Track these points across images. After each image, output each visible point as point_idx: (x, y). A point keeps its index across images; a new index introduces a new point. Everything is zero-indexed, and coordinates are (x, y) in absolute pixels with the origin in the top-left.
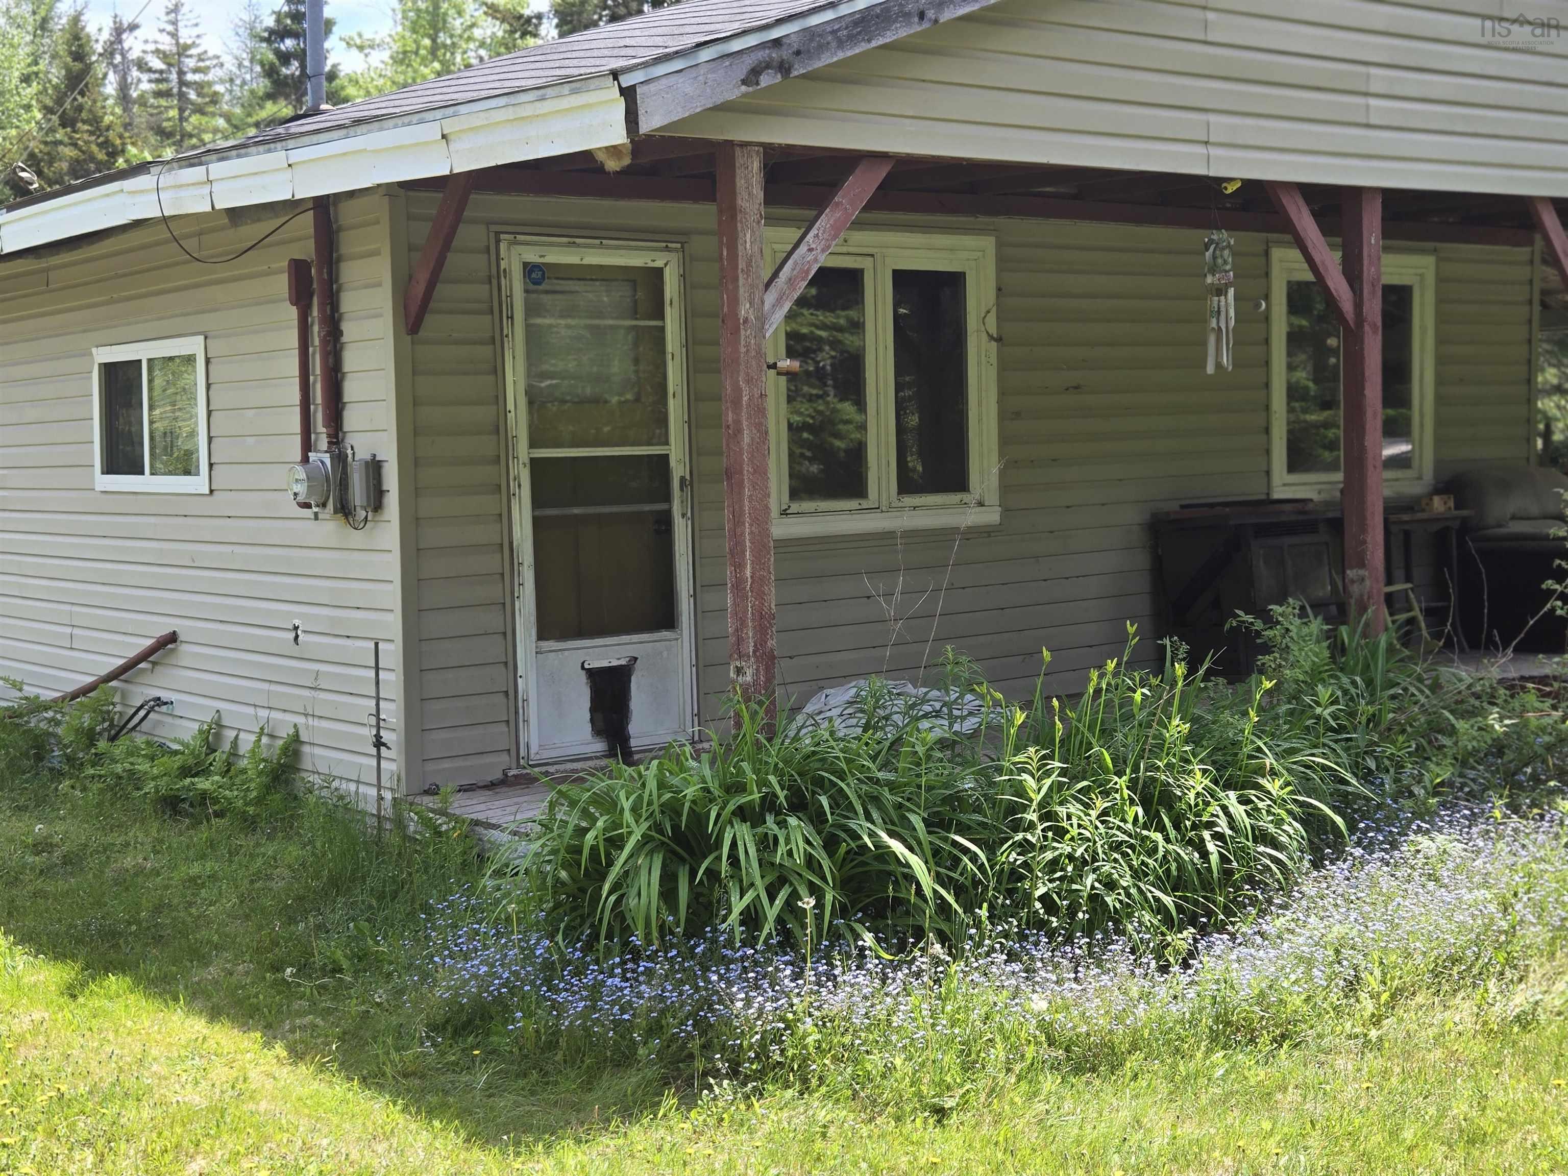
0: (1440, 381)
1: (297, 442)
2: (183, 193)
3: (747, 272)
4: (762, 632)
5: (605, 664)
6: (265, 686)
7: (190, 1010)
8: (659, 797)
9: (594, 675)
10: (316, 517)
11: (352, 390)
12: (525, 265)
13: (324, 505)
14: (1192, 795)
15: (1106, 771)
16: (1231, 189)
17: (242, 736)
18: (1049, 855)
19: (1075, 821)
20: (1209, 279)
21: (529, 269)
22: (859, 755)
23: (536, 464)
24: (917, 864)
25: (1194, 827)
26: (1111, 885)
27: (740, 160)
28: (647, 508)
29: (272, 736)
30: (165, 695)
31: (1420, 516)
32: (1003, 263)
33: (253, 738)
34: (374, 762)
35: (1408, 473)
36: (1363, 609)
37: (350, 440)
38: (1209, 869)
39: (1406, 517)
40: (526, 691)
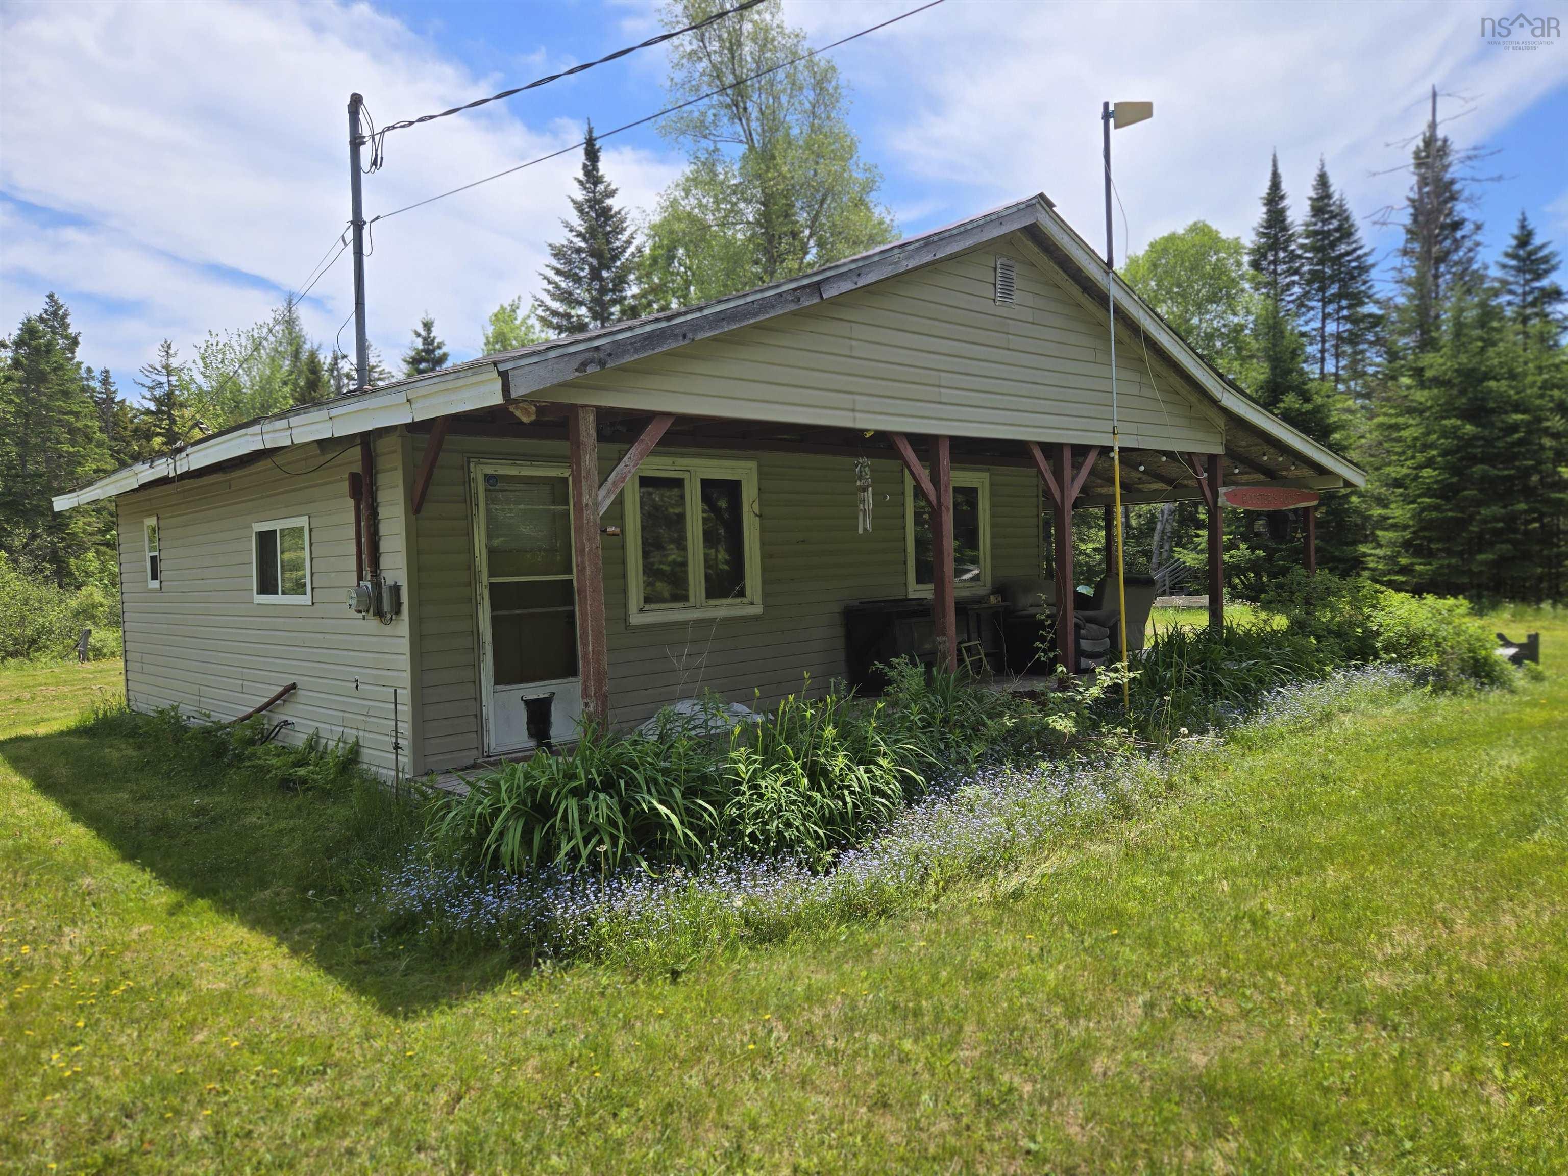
0: (993, 537)
1: (355, 575)
2: (277, 435)
3: (587, 478)
4: (599, 682)
5: (535, 697)
6: (341, 714)
7: (243, 922)
8: (525, 783)
9: (528, 703)
10: (364, 618)
11: (384, 546)
12: (486, 475)
13: (368, 611)
14: (837, 770)
15: (790, 758)
16: (868, 435)
17: (330, 742)
18: (753, 810)
19: (770, 789)
20: (858, 483)
21: (488, 478)
22: (647, 754)
23: (492, 585)
24: (675, 819)
25: (839, 788)
26: (788, 825)
27: (581, 415)
28: (560, 609)
29: (345, 742)
30: (290, 719)
31: (986, 605)
32: (762, 475)
33: (335, 743)
34: (394, 757)
35: (978, 583)
36: (945, 658)
37: (384, 574)
38: (847, 812)
39: (976, 607)
40: (488, 714)
